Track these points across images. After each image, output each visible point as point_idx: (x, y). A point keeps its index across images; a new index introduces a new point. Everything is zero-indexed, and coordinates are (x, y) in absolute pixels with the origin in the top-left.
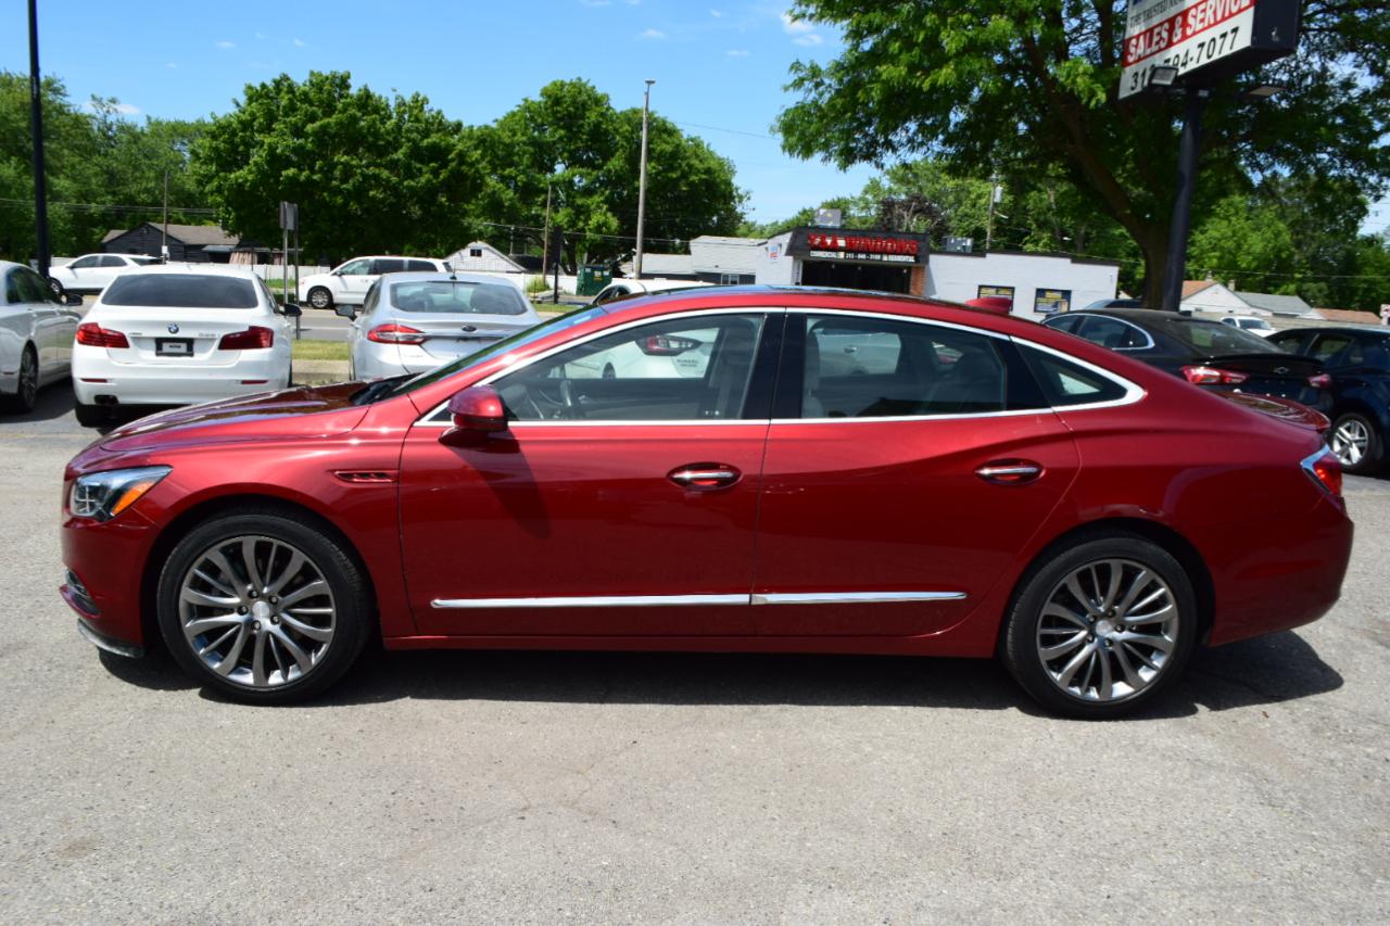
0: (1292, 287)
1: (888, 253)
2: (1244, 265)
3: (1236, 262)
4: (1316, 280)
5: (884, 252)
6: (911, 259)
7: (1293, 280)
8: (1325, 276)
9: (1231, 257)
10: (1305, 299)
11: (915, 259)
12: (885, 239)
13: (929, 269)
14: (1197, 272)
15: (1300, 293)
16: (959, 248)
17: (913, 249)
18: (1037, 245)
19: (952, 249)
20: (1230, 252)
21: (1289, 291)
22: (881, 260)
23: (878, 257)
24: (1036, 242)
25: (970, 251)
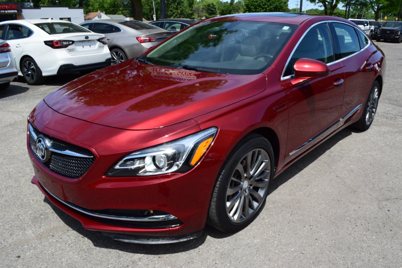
0: (120, 12)
1: (7, 10)
2: (106, 7)
3: (103, 6)
4: (126, 10)
5: (5, 9)
6: (16, 11)
7: (120, 10)
8: (128, 8)
9: (102, 5)
10: (124, 15)
11: (17, 11)
12: (4, 5)
13: (22, 14)
14: (93, 10)
15: (123, 14)
16: (29, 6)
17: (16, 8)
18: (44, 4)
19: (27, 7)
20: (101, 3)
21: (119, 13)
22: (5, 12)
23: (3, 11)
24: (44, 3)
25: (33, 7)
